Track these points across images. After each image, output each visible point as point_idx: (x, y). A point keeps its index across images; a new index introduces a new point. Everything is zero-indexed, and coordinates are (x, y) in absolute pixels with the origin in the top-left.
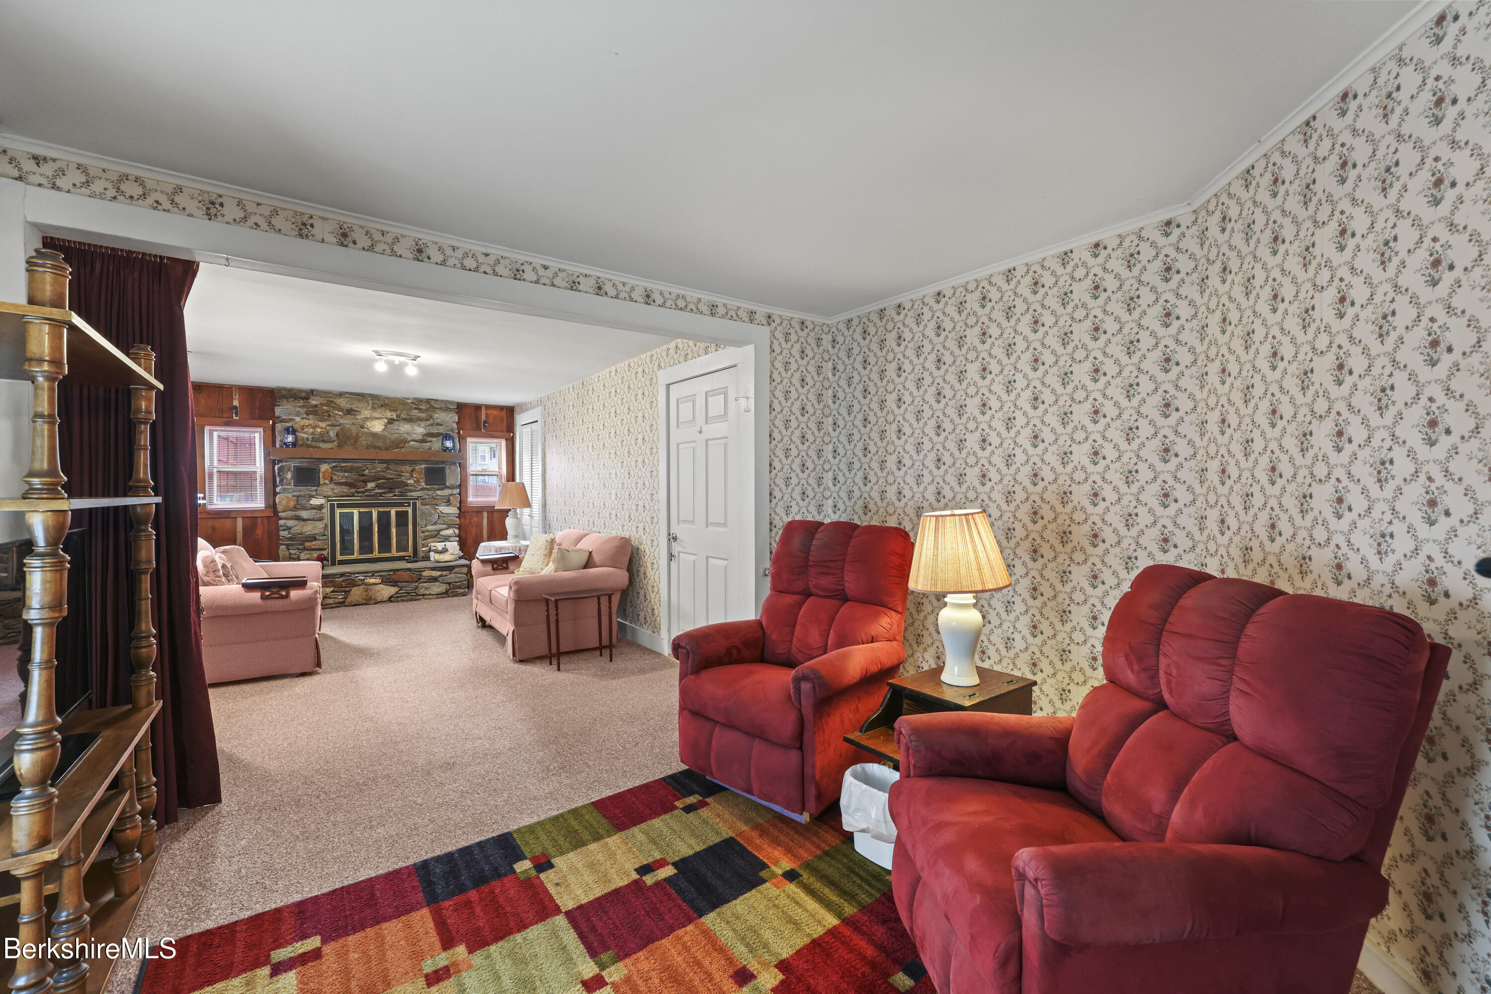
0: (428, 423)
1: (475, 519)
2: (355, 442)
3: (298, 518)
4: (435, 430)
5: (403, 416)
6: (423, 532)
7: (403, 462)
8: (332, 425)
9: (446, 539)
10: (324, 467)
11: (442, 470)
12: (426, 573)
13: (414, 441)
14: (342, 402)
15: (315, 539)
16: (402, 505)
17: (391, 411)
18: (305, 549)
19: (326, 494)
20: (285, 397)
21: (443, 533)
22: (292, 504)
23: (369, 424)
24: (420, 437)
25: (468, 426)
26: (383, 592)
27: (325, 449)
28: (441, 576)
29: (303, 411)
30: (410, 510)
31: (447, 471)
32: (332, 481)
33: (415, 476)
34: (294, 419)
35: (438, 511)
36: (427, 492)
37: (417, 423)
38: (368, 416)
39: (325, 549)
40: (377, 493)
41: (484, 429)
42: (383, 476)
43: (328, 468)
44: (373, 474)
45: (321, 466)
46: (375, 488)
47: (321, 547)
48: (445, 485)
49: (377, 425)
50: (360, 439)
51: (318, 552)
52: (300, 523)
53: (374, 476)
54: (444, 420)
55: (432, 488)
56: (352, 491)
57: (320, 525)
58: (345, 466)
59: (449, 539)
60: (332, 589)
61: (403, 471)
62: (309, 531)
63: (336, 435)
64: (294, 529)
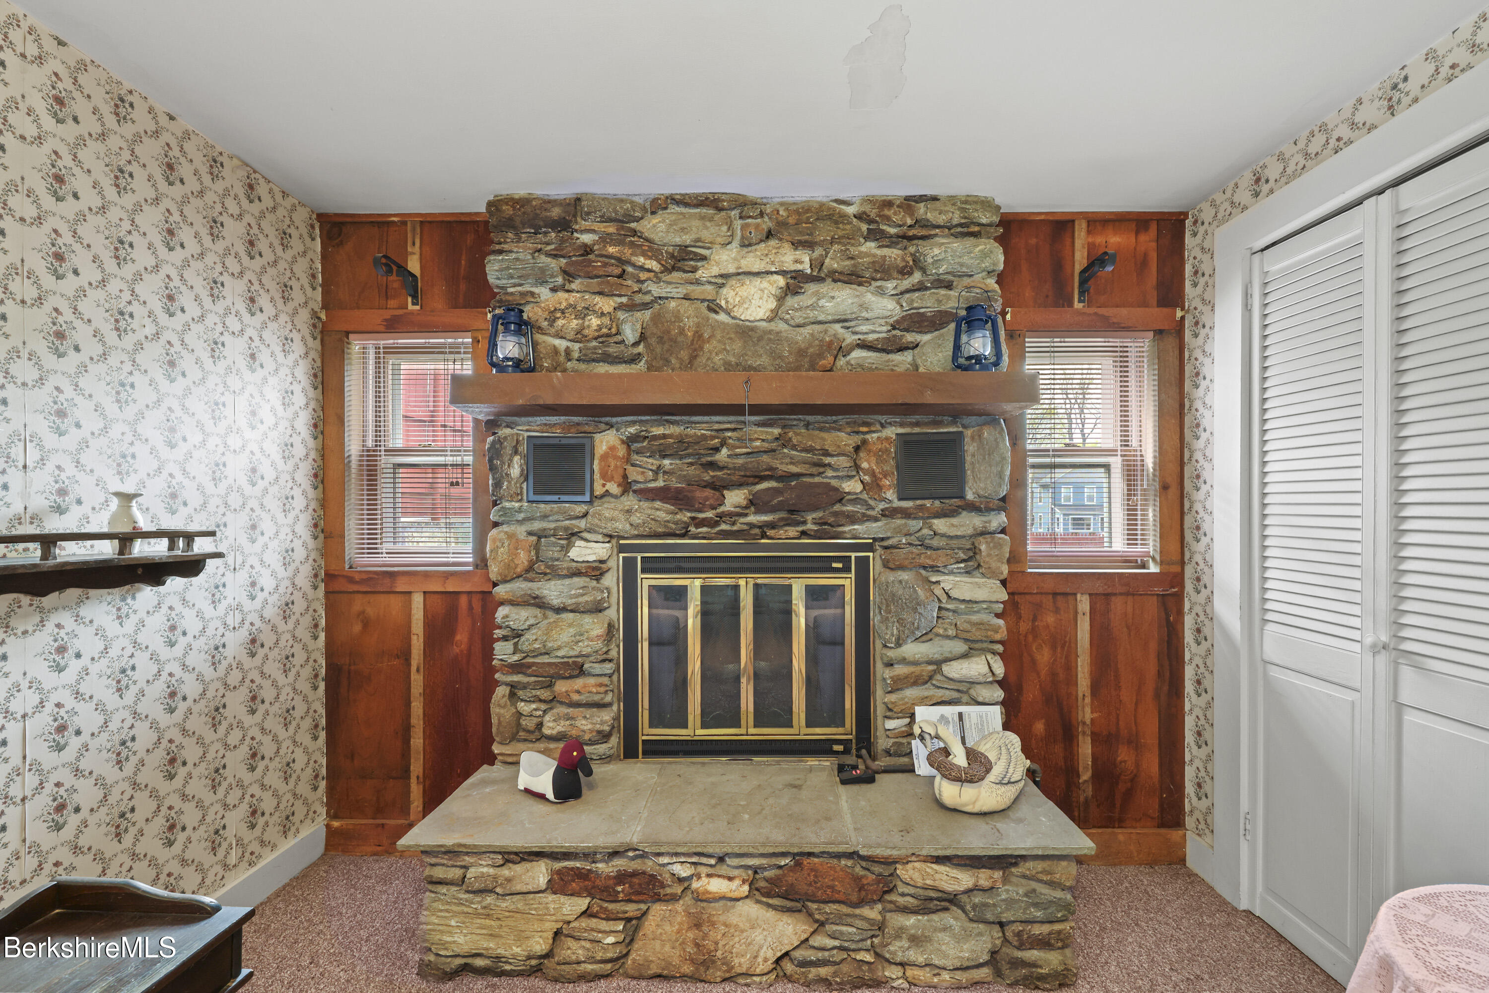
0: (907, 283)
1: (1050, 619)
2: (693, 358)
3: (538, 603)
4: (929, 304)
5: (831, 263)
6: (890, 665)
7: (830, 417)
8: (631, 307)
9: (964, 693)
10: (606, 441)
11: (953, 446)
12: (912, 873)
13: (864, 345)
14: (660, 229)
15: (580, 672)
16: (823, 566)
17: (796, 245)
18: (553, 701)
19: (610, 527)
20: (509, 224)
21: (954, 670)
22: (523, 558)
23: (729, 295)
24: (880, 332)
25: (1028, 293)
26: (757, 933)
29: (554, 264)
30: (848, 582)
31: (970, 447)
32: (627, 486)
33: (865, 465)
34: (532, 294)
35: (938, 591)
36: (903, 521)
37: (875, 284)
38: (732, 269)
39: (608, 705)
40: (752, 526)
41: (1080, 302)
42: (771, 469)
43: (617, 443)
44: (740, 461)
45: (598, 437)
46: (746, 507)
47: (597, 698)
48: (962, 497)
49: (757, 296)
50: (707, 347)
51: (588, 712)
52: (545, 617)
53: (743, 467)
54: (962, 265)
55: (921, 508)
56: (685, 516)
57: (595, 626)
58: (664, 436)
59: (972, 692)
60: (582, 903)
61: (831, 449)
62: (567, 644)
63: (643, 338)
64: (529, 636)
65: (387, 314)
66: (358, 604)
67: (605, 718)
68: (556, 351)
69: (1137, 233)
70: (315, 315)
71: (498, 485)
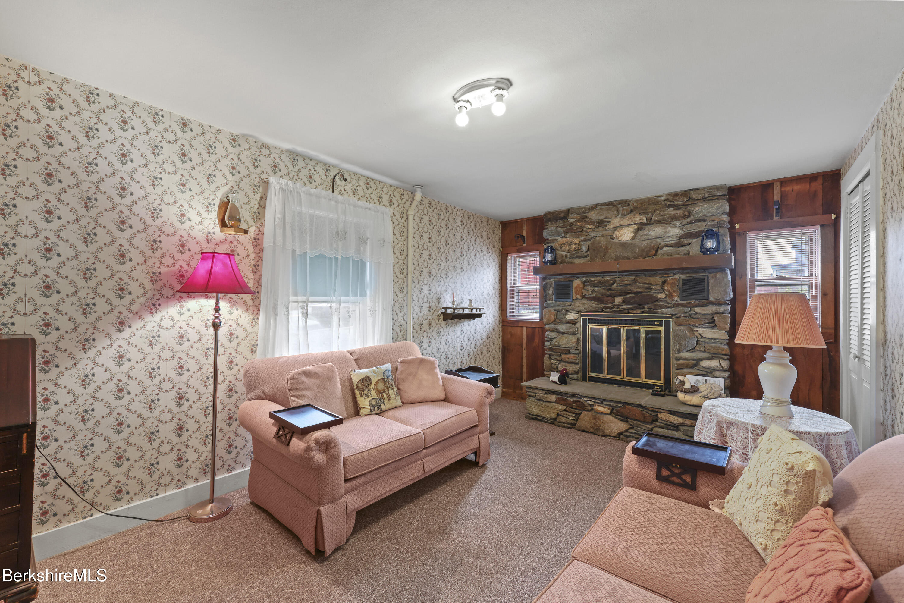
0: (686, 221)
1: (760, 350)
2: (605, 255)
3: (557, 331)
4: (694, 228)
5: (655, 218)
6: (677, 359)
7: (652, 272)
8: (585, 240)
9: (709, 372)
10: (577, 283)
11: (701, 281)
12: (663, 416)
13: (667, 246)
14: (593, 215)
15: (569, 353)
16: (652, 323)
17: (640, 214)
18: (561, 360)
19: (578, 309)
20: (550, 220)
21: (704, 364)
22: (553, 318)
23: (617, 233)
24: (674, 240)
26: (612, 425)
27: (580, 264)
28: (683, 425)
29: (561, 230)
30: (662, 329)
31: (711, 281)
32: (583, 297)
33: (666, 288)
34: (556, 239)
35: (696, 334)
36: (681, 308)
37: (672, 223)
38: (618, 225)
39: (577, 364)
40: (624, 309)
41: (776, 216)
42: (630, 290)
43: (580, 283)
44: (620, 288)
45: (574, 281)
46: (622, 303)
47: (574, 361)
48: (708, 299)
49: (627, 233)
50: (609, 251)
51: (571, 365)
52: (559, 335)
53: (621, 290)
54: (709, 212)
55: (690, 303)
56: (602, 306)
57: (573, 339)
58: (594, 281)
59: (713, 373)
60: (564, 407)
61: (652, 283)
62: (565, 344)
63: (588, 249)
64: (554, 340)
65: (517, 248)
66: (510, 329)
67: (576, 367)
68: (562, 256)
69: (810, 183)
70: (500, 250)
71: (546, 296)
